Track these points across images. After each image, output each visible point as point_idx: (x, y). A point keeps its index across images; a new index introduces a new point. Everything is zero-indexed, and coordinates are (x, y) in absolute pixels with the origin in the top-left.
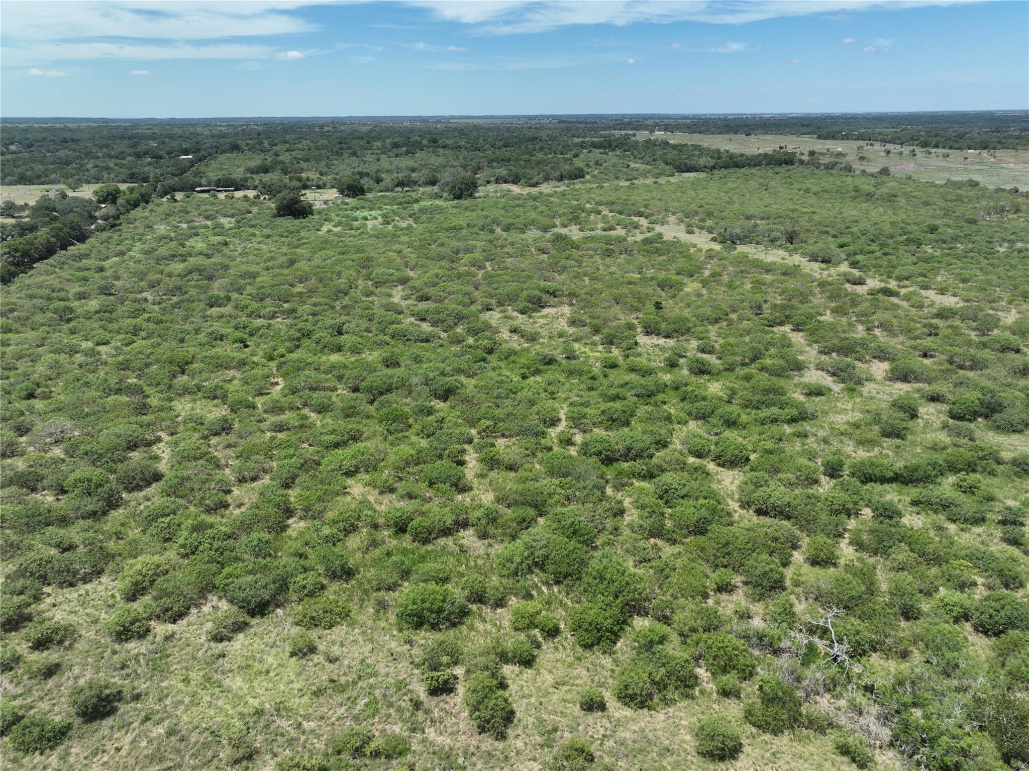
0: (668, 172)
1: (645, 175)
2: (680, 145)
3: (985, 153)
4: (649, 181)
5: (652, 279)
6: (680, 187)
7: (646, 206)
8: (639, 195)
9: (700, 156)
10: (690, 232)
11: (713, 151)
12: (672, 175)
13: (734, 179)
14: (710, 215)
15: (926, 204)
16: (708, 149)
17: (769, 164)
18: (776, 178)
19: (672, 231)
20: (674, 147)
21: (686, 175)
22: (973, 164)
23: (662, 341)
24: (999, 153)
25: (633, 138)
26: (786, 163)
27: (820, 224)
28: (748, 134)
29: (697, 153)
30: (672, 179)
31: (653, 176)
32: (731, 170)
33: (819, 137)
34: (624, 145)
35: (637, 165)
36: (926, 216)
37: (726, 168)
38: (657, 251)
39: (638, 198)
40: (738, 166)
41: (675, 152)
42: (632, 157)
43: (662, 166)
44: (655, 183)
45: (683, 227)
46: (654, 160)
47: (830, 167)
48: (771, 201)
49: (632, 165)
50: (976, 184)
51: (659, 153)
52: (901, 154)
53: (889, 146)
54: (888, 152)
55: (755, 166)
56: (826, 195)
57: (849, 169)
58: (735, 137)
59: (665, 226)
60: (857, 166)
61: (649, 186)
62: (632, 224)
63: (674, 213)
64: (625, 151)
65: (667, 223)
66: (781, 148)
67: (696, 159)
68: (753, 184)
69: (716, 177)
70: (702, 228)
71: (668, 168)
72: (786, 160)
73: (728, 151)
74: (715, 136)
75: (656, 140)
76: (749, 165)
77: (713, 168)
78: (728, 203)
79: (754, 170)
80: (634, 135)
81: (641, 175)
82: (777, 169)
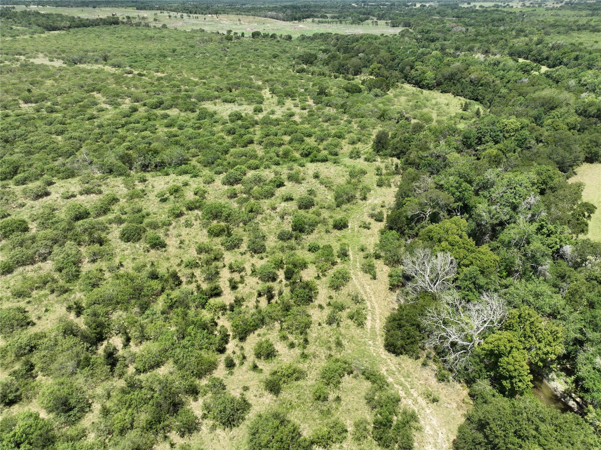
0: (39, 31)
1: (24, 33)
2: (48, 14)
3: (215, 16)
4: (27, 37)
5: (26, 81)
6: (46, 39)
7: (24, 50)
8: (19, 44)
9: (62, 21)
10: (51, 61)
11: (70, 18)
12: (43, 33)
13: (81, 33)
14: (64, 52)
15: (176, 40)
16: (67, 16)
17: (104, 24)
18: (106, 32)
19: (40, 60)
20: (43, 15)
21: (53, 32)
22: (209, 21)
23: (34, 105)
24: (220, 16)
25: (13, 10)
26: (114, 24)
27: (122, 52)
28: (94, 7)
29: (59, 19)
30: (43, 35)
31: (30, 33)
32: (81, 29)
33: (138, 9)
34: (6, 14)
35: (18, 28)
36: (174, 45)
37: (78, 27)
38: (30, 70)
39: (18, 46)
40: (85, 26)
41: (44, 19)
42: (13, 22)
43: (35, 27)
44: (31, 37)
45: (47, 59)
46: (30, 24)
47: (138, 25)
48: (100, 43)
49: (14, 27)
50: (203, 31)
51: (33, 19)
52: (176, 17)
53: (172, 14)
54: (170, 16)
55: (96, 25)
56: (129, 39)
57: (147, 26)
58: (86, 9)
59: (37, 59)
60: (152, 25)
61: (27, 39)
62: (14, 59)
63: (42, 52)
64: (8, 18)
65: (38, 57)
66: (113, 15)
67: (59, 23)
68: (93, 35)
69: (71, 33)
70: (59, 58)
71: (39, 29)
72: (114, 22)
73: (79, 18)
74: (73, 9)
75: (30, 12)
76: (92, 25)
77: (70, 27)
78: (75, 45)
79: (95, 28)
80: (14, 8)
81: (22, 33)
82: (108, 27)
